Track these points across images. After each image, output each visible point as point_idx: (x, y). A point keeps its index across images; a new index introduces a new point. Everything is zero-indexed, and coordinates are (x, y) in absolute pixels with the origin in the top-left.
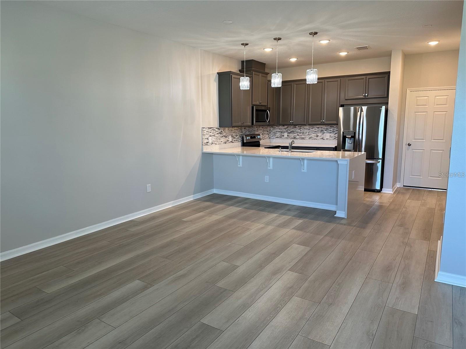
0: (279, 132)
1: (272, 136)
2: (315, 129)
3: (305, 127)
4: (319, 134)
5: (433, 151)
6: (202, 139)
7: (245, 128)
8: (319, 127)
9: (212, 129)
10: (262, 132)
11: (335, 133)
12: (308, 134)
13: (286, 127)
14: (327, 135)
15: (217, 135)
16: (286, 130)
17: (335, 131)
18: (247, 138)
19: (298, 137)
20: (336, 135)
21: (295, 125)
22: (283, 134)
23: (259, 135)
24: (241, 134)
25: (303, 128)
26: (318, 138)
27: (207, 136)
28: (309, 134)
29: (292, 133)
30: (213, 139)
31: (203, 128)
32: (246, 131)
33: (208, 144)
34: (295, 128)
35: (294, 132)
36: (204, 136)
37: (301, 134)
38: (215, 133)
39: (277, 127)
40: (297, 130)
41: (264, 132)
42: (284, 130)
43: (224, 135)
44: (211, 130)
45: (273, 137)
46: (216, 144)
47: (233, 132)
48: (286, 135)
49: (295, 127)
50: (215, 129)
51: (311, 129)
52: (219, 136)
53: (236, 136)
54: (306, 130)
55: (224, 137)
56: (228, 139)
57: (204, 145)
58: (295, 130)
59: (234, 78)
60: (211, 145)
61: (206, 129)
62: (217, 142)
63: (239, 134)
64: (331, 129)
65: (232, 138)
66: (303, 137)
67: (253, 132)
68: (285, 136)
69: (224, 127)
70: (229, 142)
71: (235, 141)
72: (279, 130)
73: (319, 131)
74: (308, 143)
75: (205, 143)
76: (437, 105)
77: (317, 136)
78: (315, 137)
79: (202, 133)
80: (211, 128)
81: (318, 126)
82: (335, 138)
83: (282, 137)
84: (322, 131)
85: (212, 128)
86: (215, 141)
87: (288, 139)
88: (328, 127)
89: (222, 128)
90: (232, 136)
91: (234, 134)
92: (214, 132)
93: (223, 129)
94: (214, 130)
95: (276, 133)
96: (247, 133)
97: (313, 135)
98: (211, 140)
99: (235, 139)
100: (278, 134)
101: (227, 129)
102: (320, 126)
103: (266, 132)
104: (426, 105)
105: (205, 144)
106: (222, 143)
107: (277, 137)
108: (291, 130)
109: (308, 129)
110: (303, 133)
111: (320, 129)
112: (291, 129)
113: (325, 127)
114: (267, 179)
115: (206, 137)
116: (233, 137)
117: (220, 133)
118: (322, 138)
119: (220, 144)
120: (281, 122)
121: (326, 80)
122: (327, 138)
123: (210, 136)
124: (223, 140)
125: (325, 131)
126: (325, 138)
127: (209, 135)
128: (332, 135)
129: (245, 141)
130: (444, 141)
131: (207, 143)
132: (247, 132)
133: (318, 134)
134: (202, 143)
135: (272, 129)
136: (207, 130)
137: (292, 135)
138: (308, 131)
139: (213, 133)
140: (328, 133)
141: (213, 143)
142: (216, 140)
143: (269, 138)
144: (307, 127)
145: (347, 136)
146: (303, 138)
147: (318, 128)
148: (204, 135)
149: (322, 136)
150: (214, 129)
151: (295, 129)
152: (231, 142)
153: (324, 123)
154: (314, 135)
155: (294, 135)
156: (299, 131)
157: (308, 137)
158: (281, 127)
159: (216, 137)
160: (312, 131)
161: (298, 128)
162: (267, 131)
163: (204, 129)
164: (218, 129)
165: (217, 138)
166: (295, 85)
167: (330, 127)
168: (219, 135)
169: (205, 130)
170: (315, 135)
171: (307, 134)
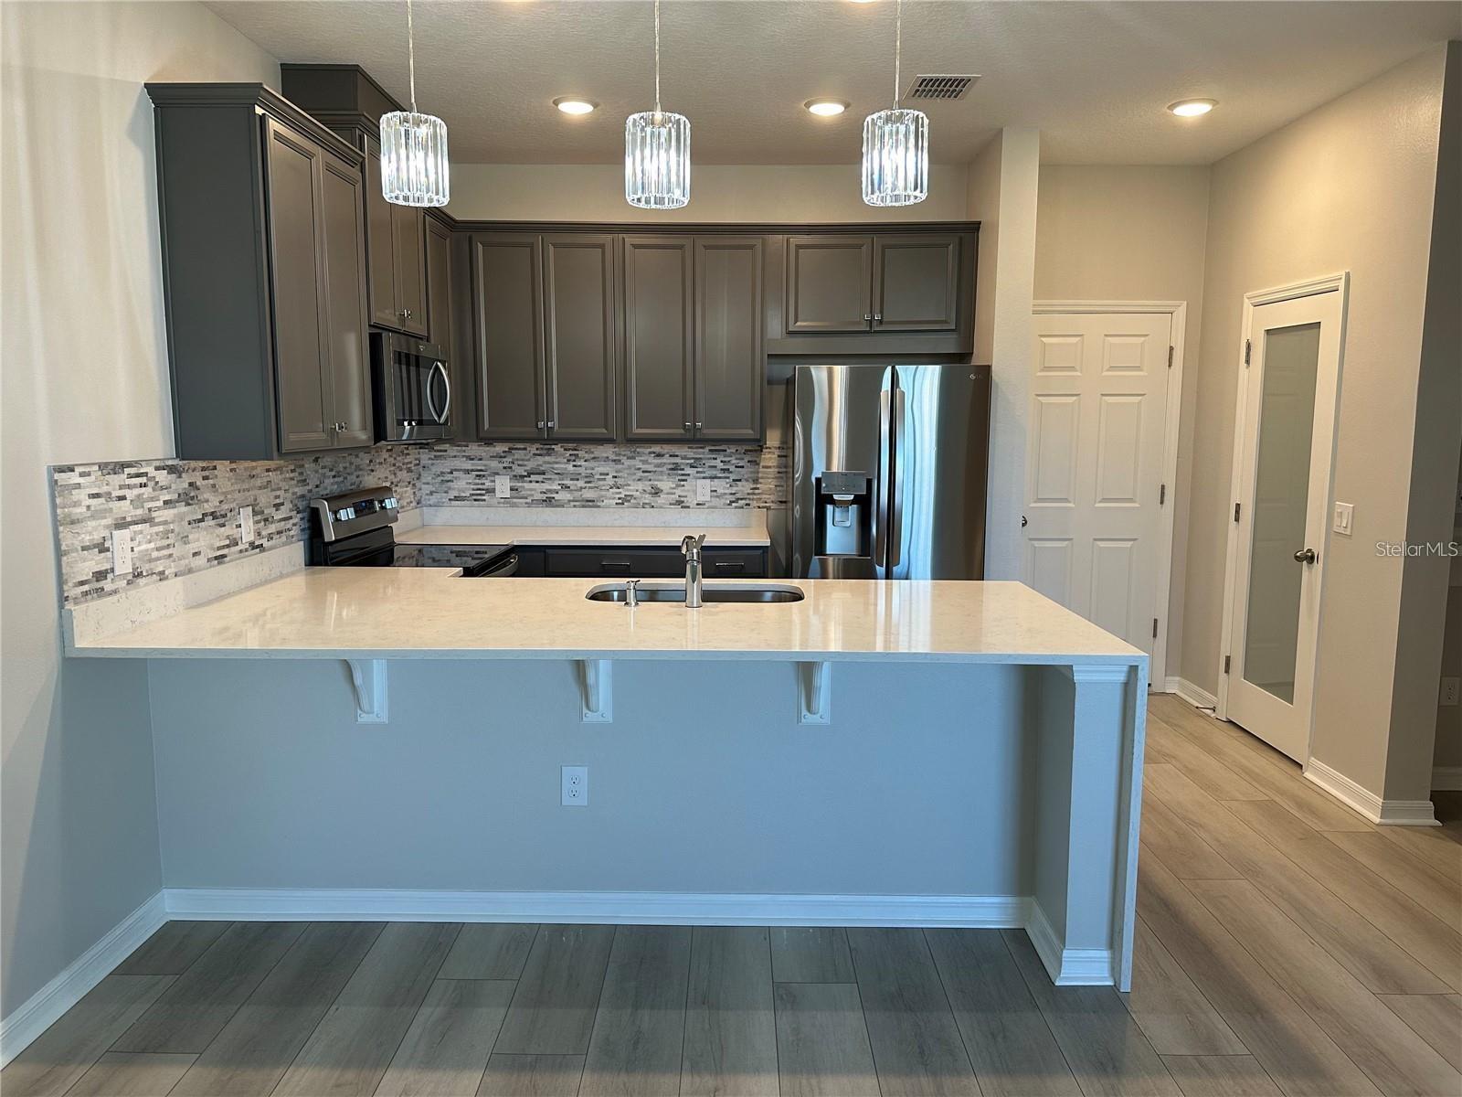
0: (468, 472)
1: (431, 493)
2: (645, 462)
3: (602, 451)
4: (666, 484)
5: (1102, 544)
6: (59, 553)
7: (316, 460)
8: (663, 451)
9: (133, 471)
10: (387, 474)
11: (733, 477)
12: (611, 483)
13: (500, 448)
14: (701, 489)
15: (168, 514)
16: (501, 465)
17: (732, 468)
18: (343, 515)
19: (563, 496)
20: (737, 486)
21: (547, 441)
22: (488, 484)
23: (387, 491)
24: (300, 490)
25: (587, 456)
26: (661, 500)
27: (93, 530)
28: (620, 481)
29: (533, 477)
30: (144, 547)
31: (61, 470)
32: (324, 475)
33: (108, 585)
34: (549, 455)
35: (544, 474)
36: (76, 528)
37: (581, 483)
38: (152, 499)
39: (452, 451)
40: (559, 460)
41: (395, 474)
42: (494, 464)
43: (208, 508)
44: (122, 478)
45: (433, 499)
46: (162, 576)
47: (258, 482)
48: (503, 485)
49: (550, 452)
50: (150, 470)
51: (627, 462)
52: (181, 517)
53: (277, 506)
54: (601, 463)
55: (210, 522)
56: (235, 530)
57: (76, 601)
58: (549, 463)
59: (278, 135)
60: (132, 593)
61: (82, 475)
62: (167, 562)
63: (289, 495)
64: (713, 463)
65: (257, 522)
66: (589, 494)
67: (354, 477)
68: (499, 495)
69: (204, 459)
70: (241, 547)
71: (270, 537)
72: (468, 465)
73: (664, 469)
74: (617, 523)
75: (82, 583)
76: (1112, 368)
77: (656, 492)
78: (648, 498)
79: (54, 506)
80: (123, 465)
81: (657, 449)
82: (733, 498)
83: (481, 495)
84: (676, 468)
85: (129, 465)
86: (155, 554)
87: (514, 505)
88: (703, 453)
89: (193, 464)
90: (255, 513)
91: (265, 498)
92: (147, 492)
93: (203, 469)
94: (143, 480)
95: (449, 477)
96: (330, 486)
97: (636, 488)
98: (126, 550)
99: (272, 528)
100: (463, 484)
101: (223, 466)
102: (666, 449)
103: (403, 475)
104: (1072, 368)
105: (86, 588)
106: (201, 561)
107: (456, 498)
108: (531, 465)
109: (615, 461)
110: (589, 478)
111: (666, 460)
112: (529, 457)
113: (690, 453)
114: (576, 784)
115: (87, 540)
116: (263, 512)
117: (187, 498)
118: (679, 503)
119: (190, 571)
120: (486, 426)
121: (702, 240)
122: (700, 499)
123: (121, 524)
124: (207, 539)
125: (688, 470)
126: (691, 501)
127: (109, 521)
128: (722, 486)
129: (330, 535)
130: (1137, 505)
131: (100, 576)
132: (327, 481)
133: (659, 485)
134: (61, 581)
135: (425, 456)
136: (92, 483)
137: (534, 488)
138: (609, 468)
139: (138, 501)
140: (704, 478)
141: (140, 575)
142: (158, 549)
143: (414, 504)
144: (607, 451)
145: (836, 497)
146: (590, 503)
147: (659, 455)
148: (73, 523)
149: (679, 492)
150: (146, 474)
151: (547, 458)
152: (253, 546)
153: (698, 436)
154: (640, 486)
155: (546, 486)
156: (570, 467)
157: (611, 496)
158: (474, 449)
159: (161, 528)
160: (629, 467)
161: (562, 455)
162: (409, 470)
163: (74, 478)
164: (172, 470)
165: (166, 535)
166: (551, 248)
167: (710, 450)
168: (182, 508)
169: (78, 486)
170: (646, 485)
171: (609, 479)
